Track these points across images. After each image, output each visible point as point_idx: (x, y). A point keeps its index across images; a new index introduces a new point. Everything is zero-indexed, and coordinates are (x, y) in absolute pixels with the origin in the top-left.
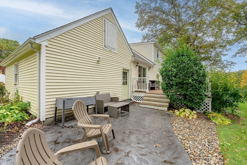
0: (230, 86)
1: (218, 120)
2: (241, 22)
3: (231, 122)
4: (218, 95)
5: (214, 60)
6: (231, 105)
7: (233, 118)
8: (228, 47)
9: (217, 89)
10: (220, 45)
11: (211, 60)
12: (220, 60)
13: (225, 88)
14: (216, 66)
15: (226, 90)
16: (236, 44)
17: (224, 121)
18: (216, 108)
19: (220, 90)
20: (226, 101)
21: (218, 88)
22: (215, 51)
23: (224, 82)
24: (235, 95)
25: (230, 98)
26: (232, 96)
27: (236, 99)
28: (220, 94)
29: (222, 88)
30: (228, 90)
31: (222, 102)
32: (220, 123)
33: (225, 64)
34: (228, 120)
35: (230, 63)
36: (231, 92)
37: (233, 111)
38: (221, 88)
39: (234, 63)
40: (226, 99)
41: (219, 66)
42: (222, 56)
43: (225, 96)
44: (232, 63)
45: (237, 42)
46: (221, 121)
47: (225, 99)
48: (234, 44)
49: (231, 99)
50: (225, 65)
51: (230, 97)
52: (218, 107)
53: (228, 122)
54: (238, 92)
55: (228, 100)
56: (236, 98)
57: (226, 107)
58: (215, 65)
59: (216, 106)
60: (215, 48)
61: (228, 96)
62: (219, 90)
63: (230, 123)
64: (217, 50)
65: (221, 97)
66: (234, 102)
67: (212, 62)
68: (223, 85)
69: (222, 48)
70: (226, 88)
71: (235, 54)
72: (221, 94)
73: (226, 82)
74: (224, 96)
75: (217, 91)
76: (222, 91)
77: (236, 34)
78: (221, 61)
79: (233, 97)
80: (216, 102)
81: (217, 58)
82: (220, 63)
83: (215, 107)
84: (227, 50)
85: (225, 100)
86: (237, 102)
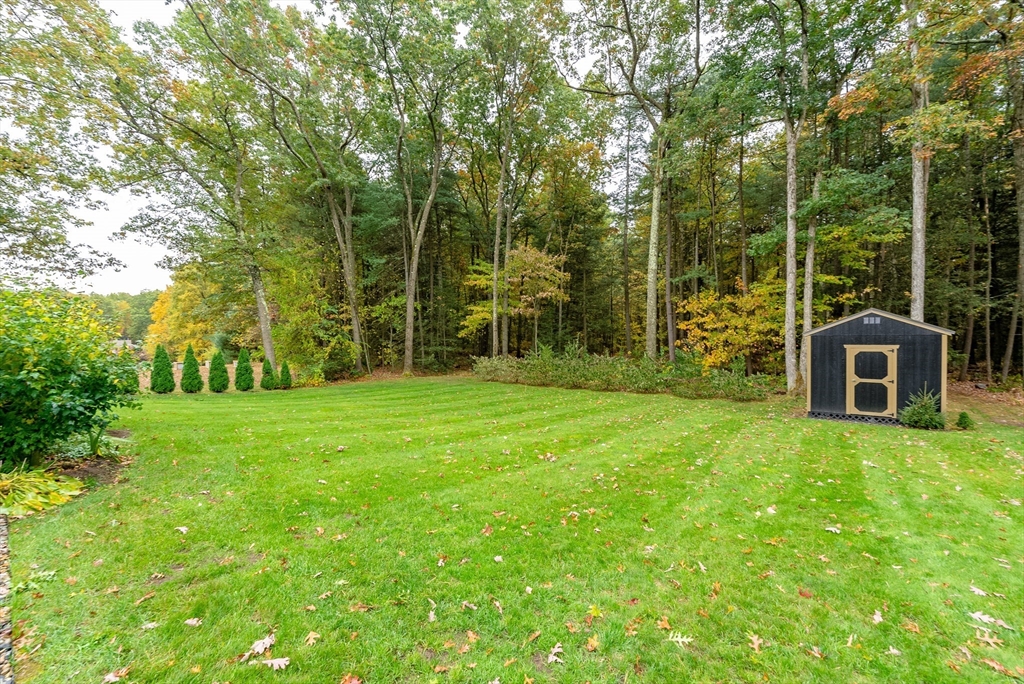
0: (76, 354)
1: (23, 499)
2: (139, 121)
3: (82, 489)
4: (25, 392)
5: (34, 232)
6: (84, 423)
7: (91, 470)
8: (95, 193)
9: (21, 368)
10: (62, 176)
11: (13, 231)
12: (60, 239)
13: (57, 362)
14: (42, 261)
15: (59, 369)
16: (125, 192)
17: (54, 494)
18: (21, 449)
19: (32, 375)
20: (60, 413)
21: (23, 365)
22: (35, 192)
23: (51, 339)
24: (98, 384)
25: (77, 398)
26: (86, 391)
27: (101, 399)
28: (34, 389)
29: (40, 365)
30: (68, 371)
31: (44, 422)
32: (34, 509)
33: (83, 260)
34: (72, 484)
35: (103, 260)
36: (79, 376)
37: (94, 443)
38: (35, 365)
39: (119, 263)
40: (59, 406)
41: (57, 261)
42: (68, 225)
43: (56, 394)
44: (111, 262)
45: (129, 187)
46: (40, 499)
47: (55, 405)
48: (116, 190)
49: (80, 403)
50: (85, 262)
51: (79, 395)
52: (29, 446)
53: (70, 488)
54: (106, 375)
55: (70, 409)
56: (98, 396)
57: (62, 438)
58: (39, 256)
59: (18, 444)
60: (37, 181)
61: (66, 394)
62: (29, 372)
63: (77, 493)
64: (44, 188)
65: (39, 403)
66: (93, 411)
67: (23, 240)
68: (47, 353)
69: (71, 189)
70: (59, 365)
71: (122, 229)
72: (39, 387)
73: (57, 339)
74: (53, 394)
75: (19, 377)
76: (42, 377)
77: (123, 157)
78: (64, 244)
79: (87, 394)
80: (19, 424)
81: (46, 228)
82: (62, 250)
83: (15, 447)
84: (92, 206)
85: (55, 411)
86: (103, 409)
